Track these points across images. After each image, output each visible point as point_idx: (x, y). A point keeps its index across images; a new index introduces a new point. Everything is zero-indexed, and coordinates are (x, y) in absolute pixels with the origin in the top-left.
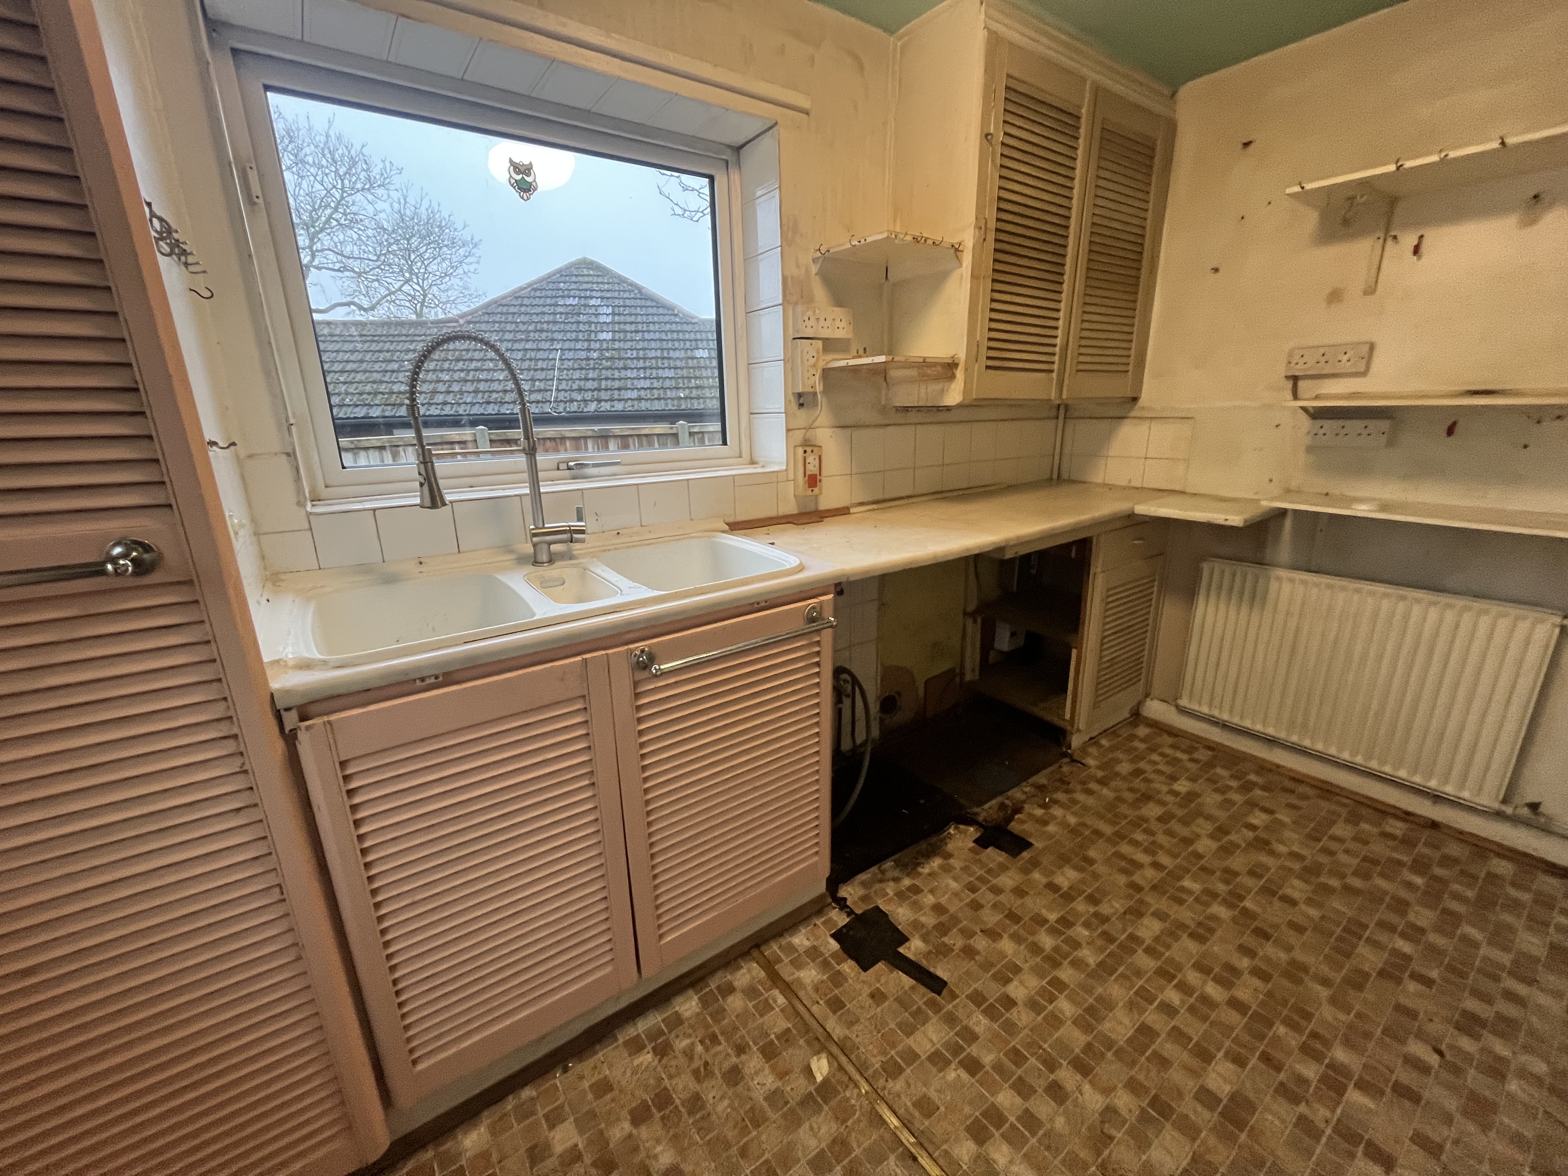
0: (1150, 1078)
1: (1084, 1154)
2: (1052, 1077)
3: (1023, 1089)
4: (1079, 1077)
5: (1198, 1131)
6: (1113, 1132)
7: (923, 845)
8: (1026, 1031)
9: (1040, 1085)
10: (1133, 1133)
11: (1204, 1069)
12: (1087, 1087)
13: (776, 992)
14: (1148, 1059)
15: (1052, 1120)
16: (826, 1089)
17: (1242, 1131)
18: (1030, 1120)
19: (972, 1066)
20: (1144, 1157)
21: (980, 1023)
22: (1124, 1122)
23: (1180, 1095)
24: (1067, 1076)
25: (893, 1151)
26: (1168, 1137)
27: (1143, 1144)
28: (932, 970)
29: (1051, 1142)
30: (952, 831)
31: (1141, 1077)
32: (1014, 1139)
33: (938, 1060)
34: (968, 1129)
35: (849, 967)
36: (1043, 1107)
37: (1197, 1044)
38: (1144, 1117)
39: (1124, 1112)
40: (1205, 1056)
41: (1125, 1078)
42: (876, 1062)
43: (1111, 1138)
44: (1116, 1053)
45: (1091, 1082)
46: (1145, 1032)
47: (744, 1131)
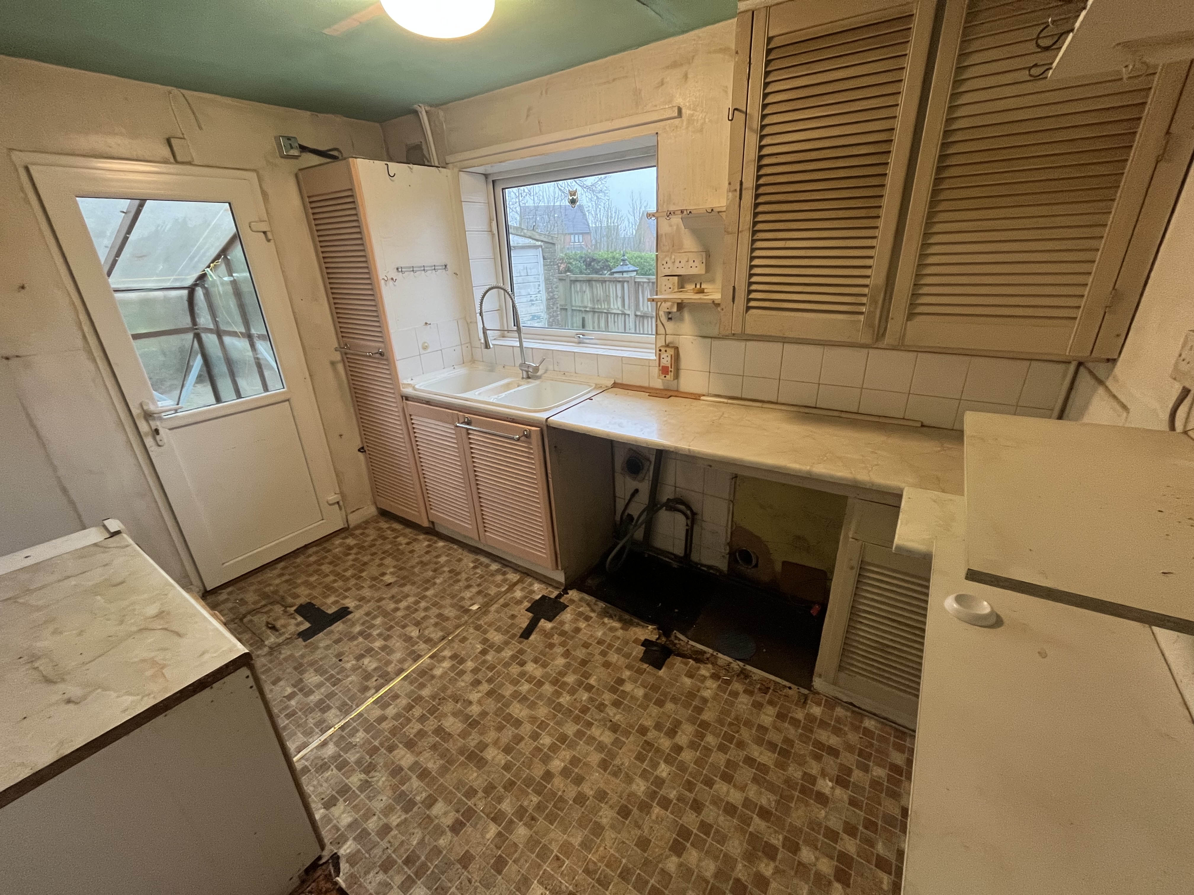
0: (488, 721)
1: (449, 692)
2: (483, 682)
3: (475, 671)
4: (485, 692)
5: (464, 738)
6: (460, 704)
7: (627, 617)
8: (506, 671)
9: (480, 676)
10: (460, 712)
11: (499, 748)
12: (480, 695)
13: (507, 587)
14: (500, 722)
15: (463, 681)
16: (467, 611)
17: (466, 758)
18: (462, 673)
19: (484, 652)
20: (449, 714)
21: (507, 653)
22: (465, 708)
23: (482, 734)
24: (485, 687)
25: (446, 633)
26: (459, 725)
27: (454, 715)
28: (534, 633)
29: (453, 681)
30: (650, 627)
31: (489, 718)
32: (453, 668)
33: (485, 641)
34: (455, 653)
35: (527, 604)
36: (468, 678)
37: (514, 748)
38: (468, 717)
39: (469, 709)
40: (507, 750)
41: (487, 710)
42: (481, 622)
43: (457, 702)
44: (500, 708)
45: (482, 697)
46: (518, 723)
47: (448, 595)
